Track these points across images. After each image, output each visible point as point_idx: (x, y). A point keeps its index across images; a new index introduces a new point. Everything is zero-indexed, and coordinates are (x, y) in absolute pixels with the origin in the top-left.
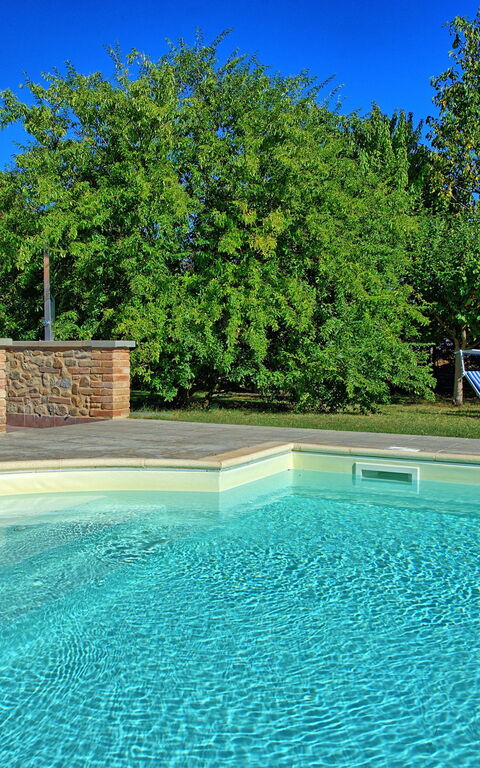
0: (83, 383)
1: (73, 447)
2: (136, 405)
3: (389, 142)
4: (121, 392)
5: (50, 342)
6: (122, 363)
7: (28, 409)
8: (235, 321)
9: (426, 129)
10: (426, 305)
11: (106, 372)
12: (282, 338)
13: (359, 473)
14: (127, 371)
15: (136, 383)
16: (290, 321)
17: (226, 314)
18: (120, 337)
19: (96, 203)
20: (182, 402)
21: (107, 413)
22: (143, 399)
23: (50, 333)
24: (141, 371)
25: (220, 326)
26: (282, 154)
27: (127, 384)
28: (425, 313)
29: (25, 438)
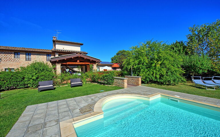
0: (136, 81)
1: (134, 91)
2: (142, 83)
3: (179, 45)
4: (140, 82)
5: (132, 76)
6: (140, 79)
7: (130, 83)
8: (154, 74)
9: (185, 43)
10: (184, 70)
11: (138, 80)
12: (161, 76)
13: (170, 99)
14: (141, 80)
15: (142, 81)
16: (162, 74)
17: (153, 73)
18: (140, 76)
19: (137, 62)
20: (148, 83)
21: (138, 85)
22: (143, 82)
23: (132, 75)
24: (142, 80)
25: (153, 75)
26: (160, 55)
27: (141, 81)
28: (185, 71)
29: (129, 89)
